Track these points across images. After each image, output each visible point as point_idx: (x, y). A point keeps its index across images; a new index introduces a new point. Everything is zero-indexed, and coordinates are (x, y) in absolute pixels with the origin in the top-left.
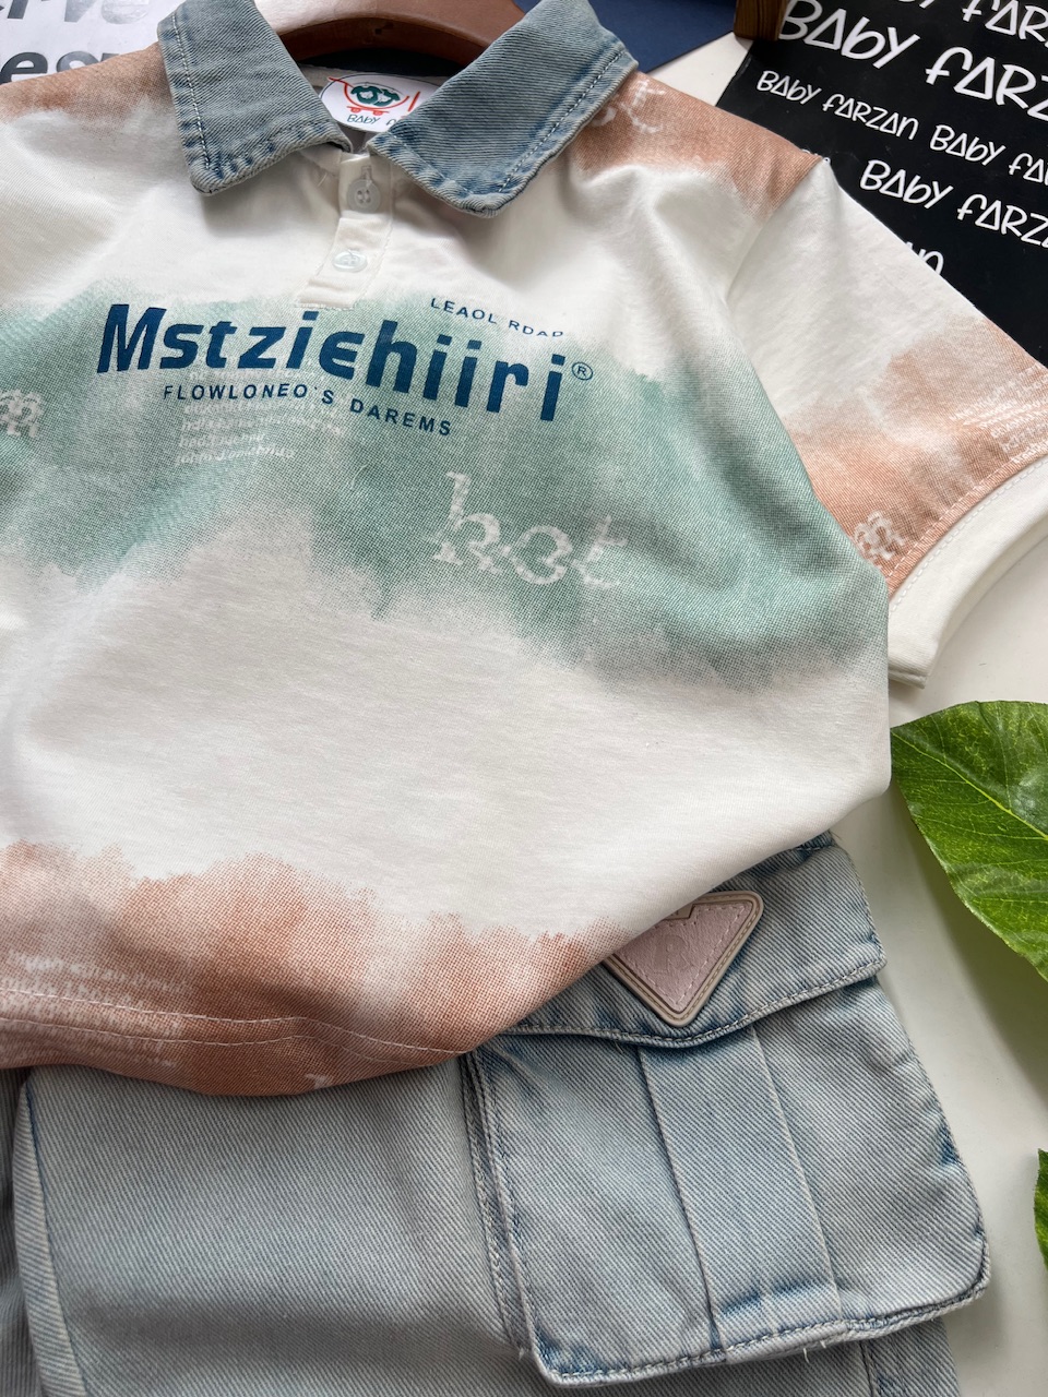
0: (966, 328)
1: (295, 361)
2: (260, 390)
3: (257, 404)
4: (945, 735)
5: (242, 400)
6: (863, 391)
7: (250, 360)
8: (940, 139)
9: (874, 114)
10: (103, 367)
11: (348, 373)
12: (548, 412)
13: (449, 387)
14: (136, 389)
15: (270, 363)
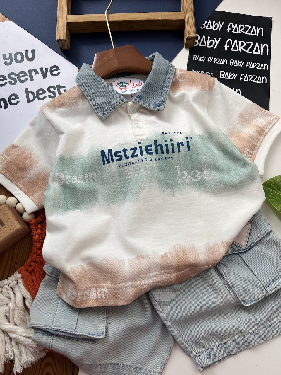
0: (250, 105)
1: (142, 154)
2: (138, 161)
3: (138, 164)
4: (268, 185)
5: (135, 164)
6: (235, 123)
7: (133, 156)
8: (232, 63)
9: (218, 60)
10: (104, 164)
11: (152, 153)
12: (189, 150)
13: (170, 150)
14: (113, 166)
15: (137, 156)
